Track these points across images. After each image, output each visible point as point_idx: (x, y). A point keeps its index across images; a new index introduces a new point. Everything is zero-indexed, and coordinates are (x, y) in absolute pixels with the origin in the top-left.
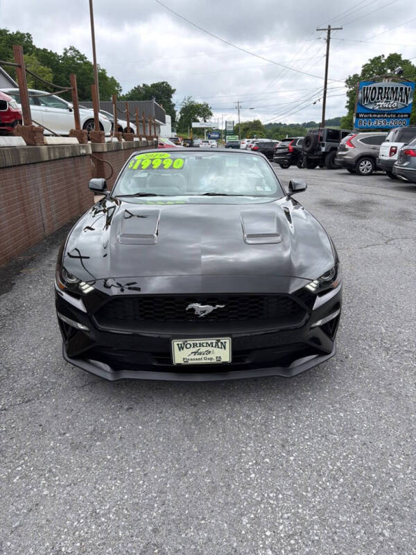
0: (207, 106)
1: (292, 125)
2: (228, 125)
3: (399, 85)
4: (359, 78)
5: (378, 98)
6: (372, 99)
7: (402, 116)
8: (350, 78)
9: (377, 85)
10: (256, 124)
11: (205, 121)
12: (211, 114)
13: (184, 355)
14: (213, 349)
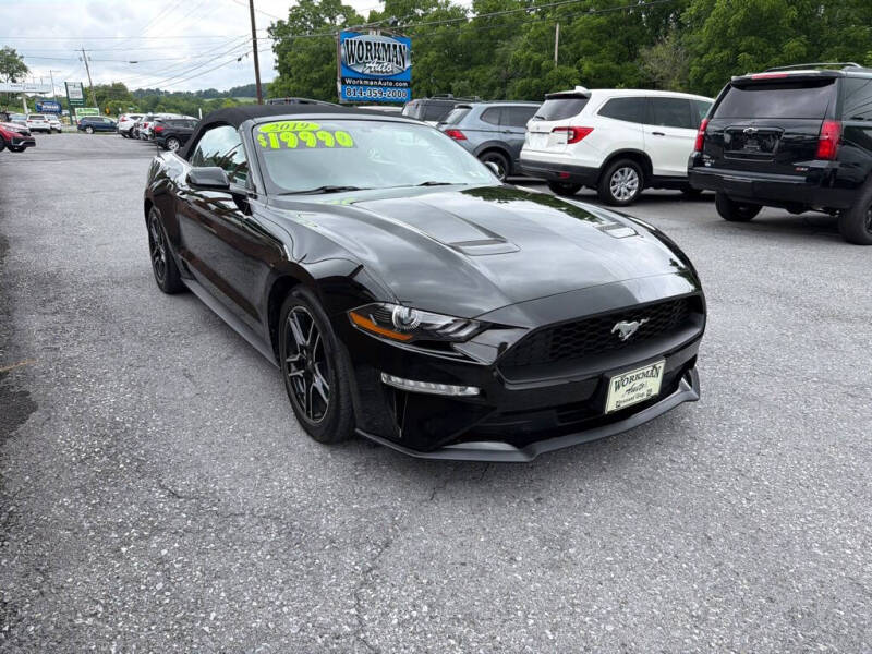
0: (13, 52)
1: (178, 94)
2: (71, 89)
3: (392, 41)
4: (286, 27)
5: (367, 58)
6: (360, 59)
7: (401, 85)
8: (273, 25)
9: (364, 38)
10: (118, 91)
11: (14, 81)
12: (25, 69)
13: (618, 396)
14: (646, 381)
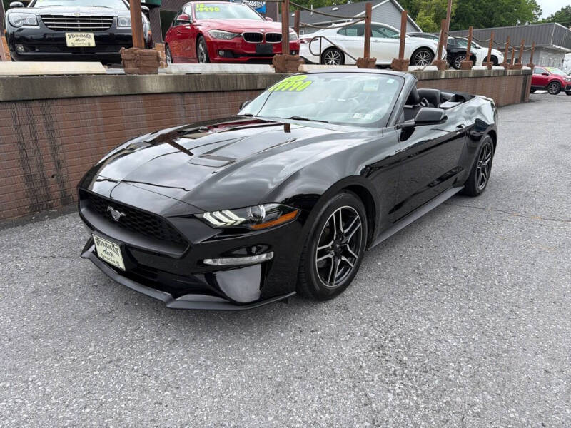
13: (100, 250)
14: (113, 252)
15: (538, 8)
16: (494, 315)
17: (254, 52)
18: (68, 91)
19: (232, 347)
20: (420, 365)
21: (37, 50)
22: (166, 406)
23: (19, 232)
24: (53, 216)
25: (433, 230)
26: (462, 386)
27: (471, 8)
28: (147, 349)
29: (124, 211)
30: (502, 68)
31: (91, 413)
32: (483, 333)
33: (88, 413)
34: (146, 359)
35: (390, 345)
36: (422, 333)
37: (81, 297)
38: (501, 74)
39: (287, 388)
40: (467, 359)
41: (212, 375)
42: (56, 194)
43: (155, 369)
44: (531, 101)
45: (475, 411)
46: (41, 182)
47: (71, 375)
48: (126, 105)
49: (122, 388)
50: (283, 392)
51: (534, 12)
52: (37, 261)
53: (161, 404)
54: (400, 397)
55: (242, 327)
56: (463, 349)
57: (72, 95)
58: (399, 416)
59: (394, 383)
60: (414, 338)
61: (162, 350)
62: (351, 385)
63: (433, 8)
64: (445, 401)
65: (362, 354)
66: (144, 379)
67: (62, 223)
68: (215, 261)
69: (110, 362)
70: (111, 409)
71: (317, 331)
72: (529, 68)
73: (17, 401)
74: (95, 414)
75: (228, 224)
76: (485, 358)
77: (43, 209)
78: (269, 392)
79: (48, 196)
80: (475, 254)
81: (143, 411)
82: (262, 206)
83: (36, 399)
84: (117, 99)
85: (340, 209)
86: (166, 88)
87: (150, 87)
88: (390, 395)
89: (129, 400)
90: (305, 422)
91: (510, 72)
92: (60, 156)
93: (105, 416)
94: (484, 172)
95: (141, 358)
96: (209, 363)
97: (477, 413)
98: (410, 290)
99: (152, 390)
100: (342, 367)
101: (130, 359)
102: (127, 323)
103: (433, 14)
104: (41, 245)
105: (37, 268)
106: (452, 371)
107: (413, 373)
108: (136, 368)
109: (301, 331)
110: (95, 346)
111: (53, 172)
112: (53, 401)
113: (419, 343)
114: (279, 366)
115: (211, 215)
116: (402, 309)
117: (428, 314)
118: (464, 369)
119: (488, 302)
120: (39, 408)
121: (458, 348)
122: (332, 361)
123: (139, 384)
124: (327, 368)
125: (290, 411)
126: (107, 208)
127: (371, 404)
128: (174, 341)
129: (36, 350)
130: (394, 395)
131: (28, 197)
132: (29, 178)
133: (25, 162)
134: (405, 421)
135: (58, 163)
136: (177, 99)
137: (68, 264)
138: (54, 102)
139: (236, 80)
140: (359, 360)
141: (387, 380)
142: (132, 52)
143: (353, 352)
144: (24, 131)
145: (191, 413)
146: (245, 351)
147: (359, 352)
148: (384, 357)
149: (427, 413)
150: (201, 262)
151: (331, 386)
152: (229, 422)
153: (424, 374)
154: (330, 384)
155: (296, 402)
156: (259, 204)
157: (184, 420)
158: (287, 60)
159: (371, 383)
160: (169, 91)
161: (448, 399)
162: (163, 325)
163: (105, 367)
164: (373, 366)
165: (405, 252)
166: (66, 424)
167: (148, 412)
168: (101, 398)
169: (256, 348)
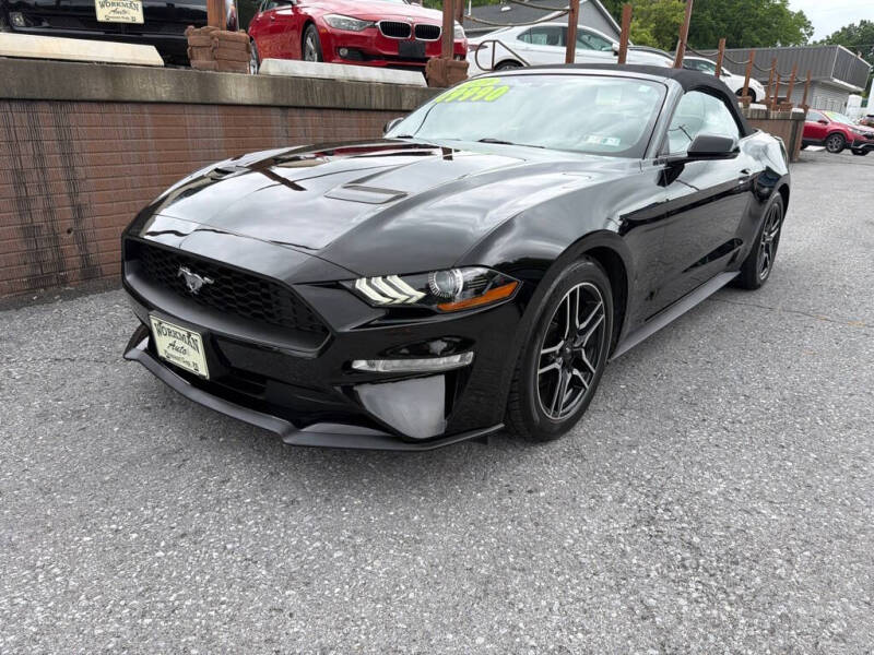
13: (163, 344)
14: (186, 347)
15: (807, 25)
16: (828, 471)
17: (396, 54)
18: (100, 90)
19: (396, 514)
20: (723, 552)
21: (45, 24)
22: (291, 615)
23: (11, 319)
24: (68, 296)
25: (699, 338)
26: (802, 588)
27: (709, 18)
28: (246, 514)
29: (210, 276)
30: (764, 107)
31: (154, 625)
32: (816, 500)
33: (150, 625)
34: (246, 532)
35: (666, 517)
36: (715, 498)
37: (124, 426)
38: (762, 116)
39: (501, 586)
40: (800, 543)
41: (366, 561)
42: (73, 260)
43: (265, 549)
44: (801, 161)
45: (835, 632)
46: (50, 239)
47: (114, 557)
48: (195, 119)
49: (209, 581)
50: (497, 594)
51: (802, 30)
52: (42, 366)
53: (281, 611)
54: (702, 605)
55: (409, 481)
56: (789, 527)
57: (105, 96)
58: (706, 639)
59: (686, 581)
60: (704, 506)
61: (273, 516)
62: (613, 583)
63: (653, 16)
64: (779, 613)
65: (622, 532)
66: (247, 567)
67: (84, 307)
68: (373, 365)
69: (183, 536)
70: (191, 619)
71: (536, 491)
72: (801, 111)
73: (16, 601)
74: (161, 626)
75: (396, 302)
76: (830, 542)
77: (52, 285)
78: (472, 592)
79: (60, 264)
80: (773, 375)
81: (249, 623)
82: (458, 270)
83: (51, 599)
84: (178, 109)
85: (578, 286)
86: (260, 97)
87: (234, 93)
88: (682, 602)
89: (223, 603)
90: (544, 648)
91: (774, 114)
92: (82, 198)
93: (181, 632)
94: (767, 251)
95: (238, 530)
96: (359, 540)
97: (839, 635)
98: (681, 429)
99: (262, 586)
100: (591, 552)
101: (218, 531)
102: (208, 470)
103: (653, 25)
104: (49, 340)
105: (45, 377)
106: (780, 561)
107: (715, 564)
108: (229, 546)
109: (510, 491)
110: (154, 508)
111: (70, 224)
112: (84, 603)
113: (715, 515)
114: (481, 549)
115: (369, 283)
116: (673, 458)
117: (719, 468)
118: (799, 559)
119: (813, 450)
120: (58, 615)
121: (781, 524)
122: (571, 541)
123: (238, 574)
124: (565, 554)
125: (514, 627)
126: (177, 271)
127: (653, 617)
128: (292, 502)
129: (49, 512)
130: (690, 602)
131: (25, 264)
132: (30, 232)
133: (23, 204)
134: (717, 648)
135: (78, 210)
136: (276, 115)
137: (99, 373)
138: (75, 106)
139: (370, 93)
140: (619, 542)
141: (672, 575)
142: (207, 33)
143: (606, 528)
144: (23, 151)
145: (337, 628)
146: (420, 522)
147: (617, 527)
148: (661, 537)
149: (753, 633)
150: (347, 365)
151: (578, 584)
152: (408, 646)
153: (733, 567)
154: (575, 581)
155: (520, 611)
156: (453, 267)
157: (326, 641)
158: (450, 67)
159: (646, 581)
160: (263, 102)
161: (783, 609)
162: (272, 474)
163: (174, 545)
164: (643, 552)
165: (660, 370)
166: (110, 646)
167: (259, 625)
168: (172, 599)
169: (437, 516)
